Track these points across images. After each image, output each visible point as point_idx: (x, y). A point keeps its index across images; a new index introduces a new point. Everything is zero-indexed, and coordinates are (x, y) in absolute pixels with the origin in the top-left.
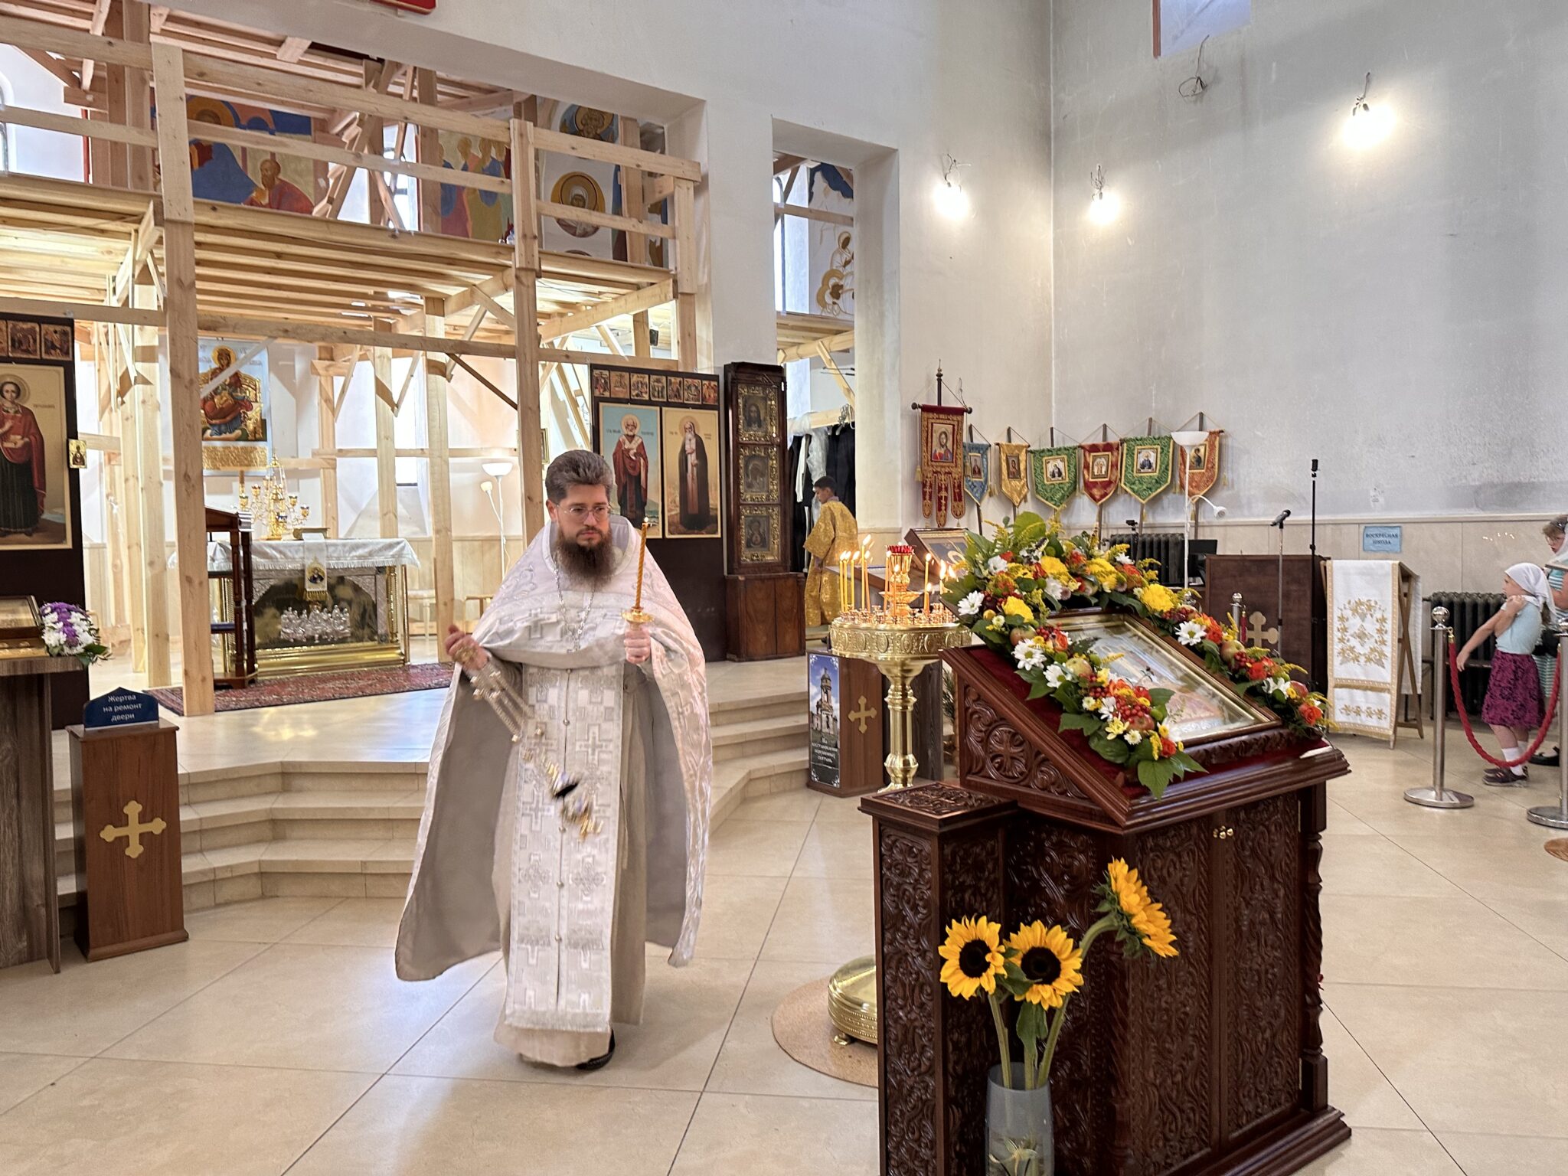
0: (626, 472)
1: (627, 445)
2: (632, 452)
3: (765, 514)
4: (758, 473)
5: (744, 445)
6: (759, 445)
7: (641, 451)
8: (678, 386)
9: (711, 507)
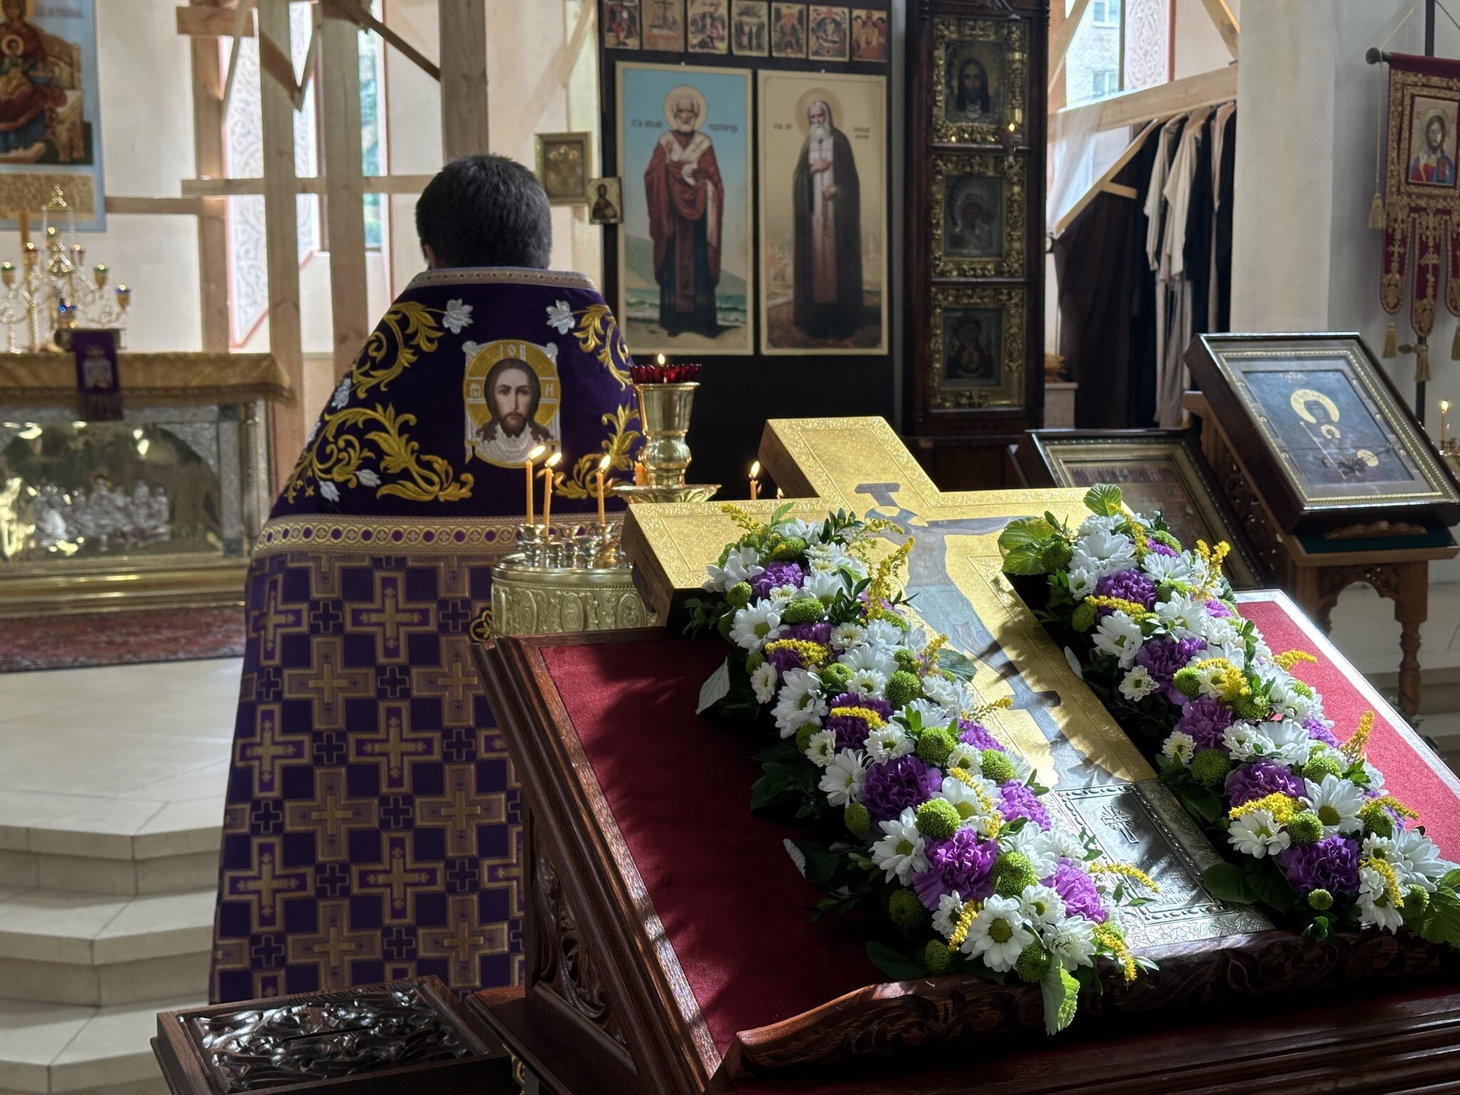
0: (673, 212)
1: (677, 154)
2: (687, 170)
3: (992, 305)
4: (978, 214)
5: (945, 153)
6: (982, 152)
7: (708, 167)
8: (796, 22)
9: (866, 287)
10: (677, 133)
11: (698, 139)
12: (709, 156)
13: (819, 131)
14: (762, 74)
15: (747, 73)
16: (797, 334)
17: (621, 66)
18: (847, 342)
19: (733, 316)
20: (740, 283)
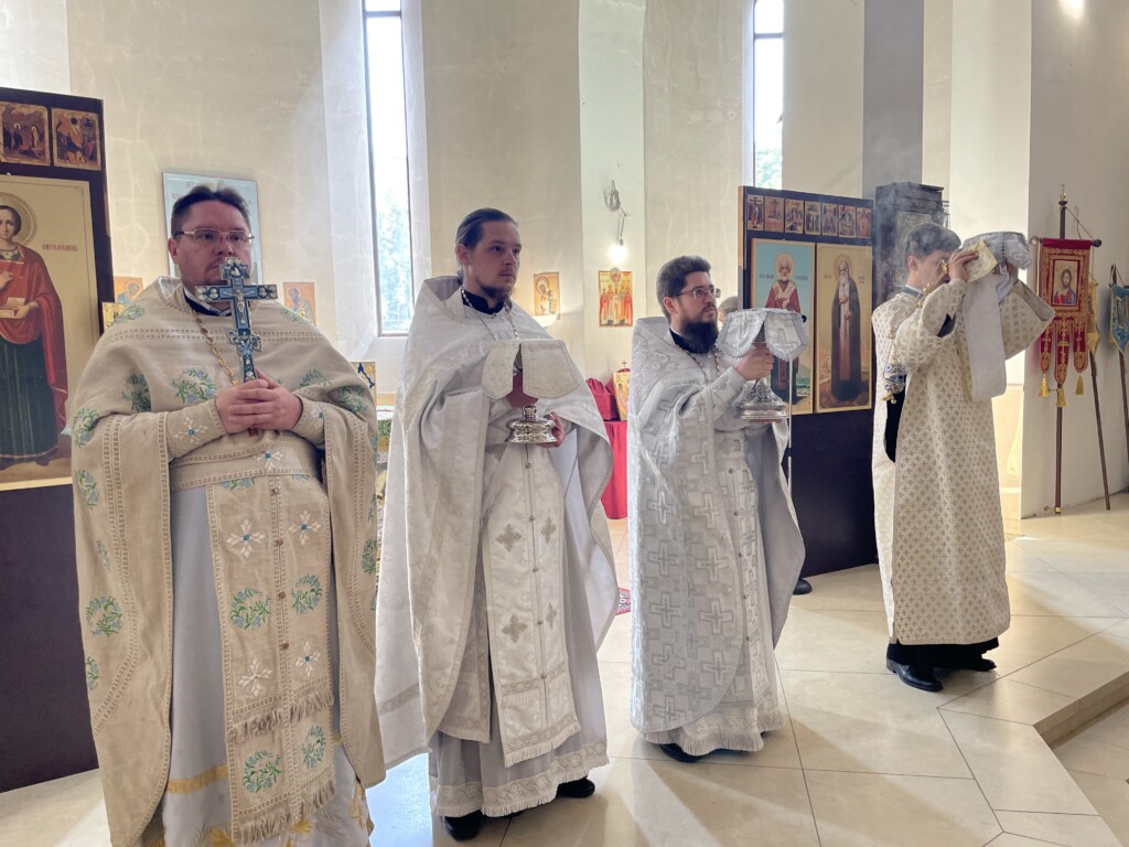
7: (794, 302)
8: (832, 214)
9: (863, 370)
10: (781, 282)
11: (790, 285)
12: (794, 295)
13: (843, 279)
14: (819, 245)
15: (813, 244)
16: (833, 400)
17: (756, 241)
18: (854, 403)
19: (804, 390)
20: (807, 370)
